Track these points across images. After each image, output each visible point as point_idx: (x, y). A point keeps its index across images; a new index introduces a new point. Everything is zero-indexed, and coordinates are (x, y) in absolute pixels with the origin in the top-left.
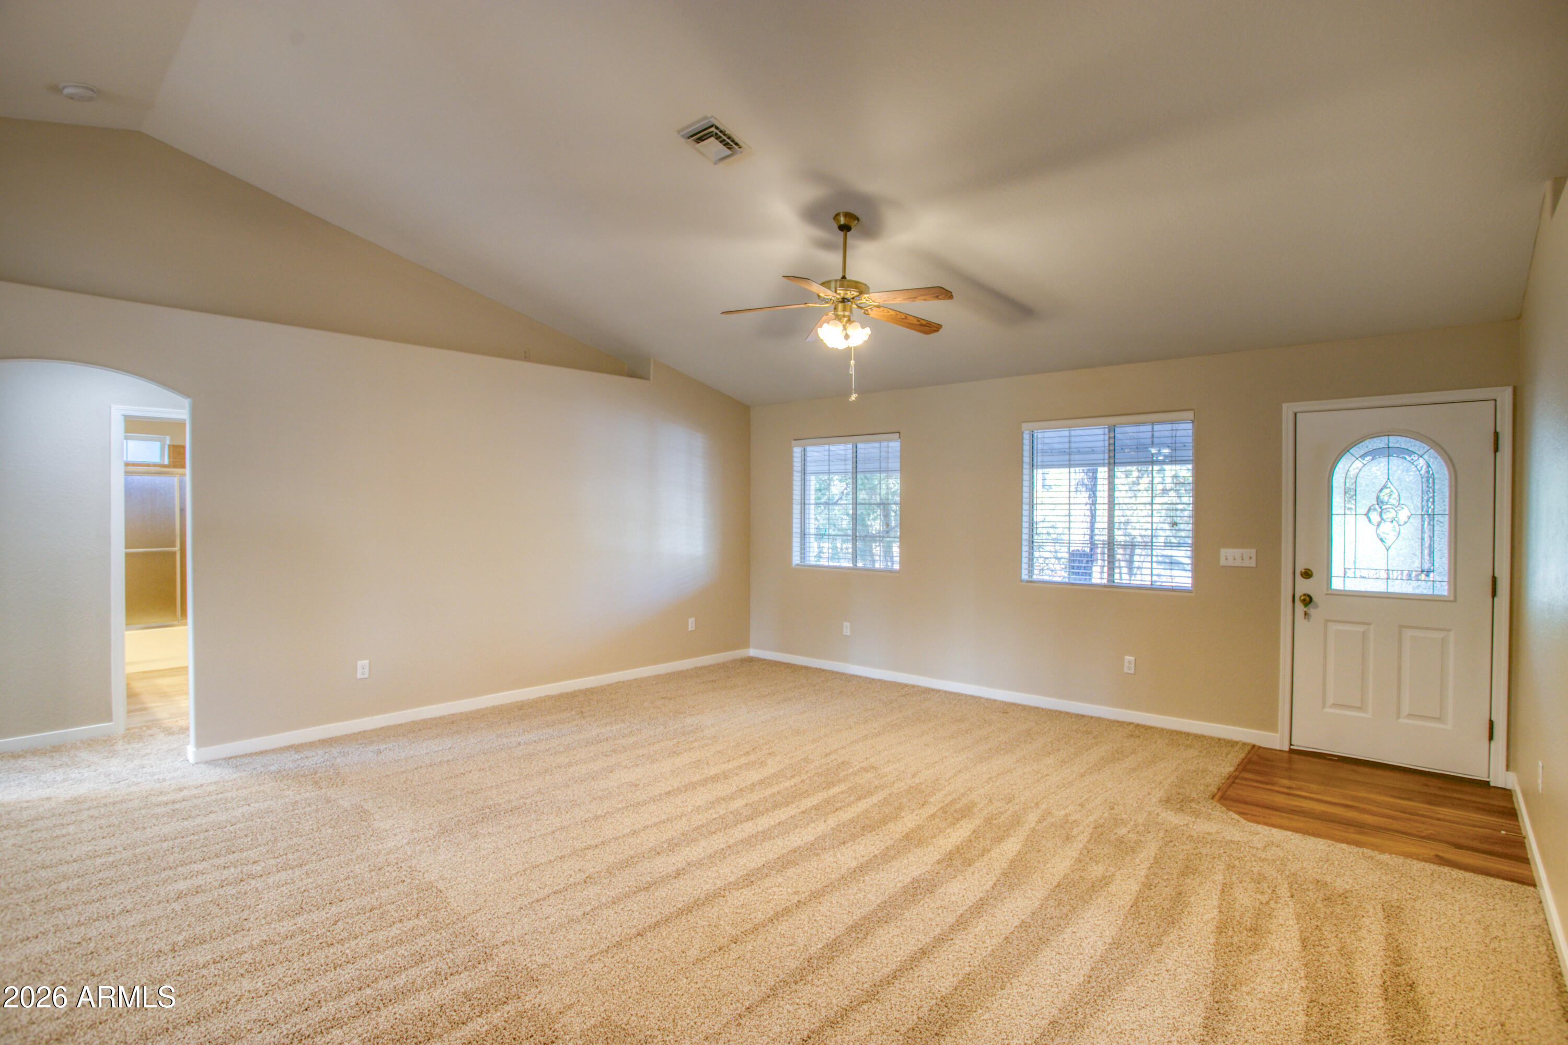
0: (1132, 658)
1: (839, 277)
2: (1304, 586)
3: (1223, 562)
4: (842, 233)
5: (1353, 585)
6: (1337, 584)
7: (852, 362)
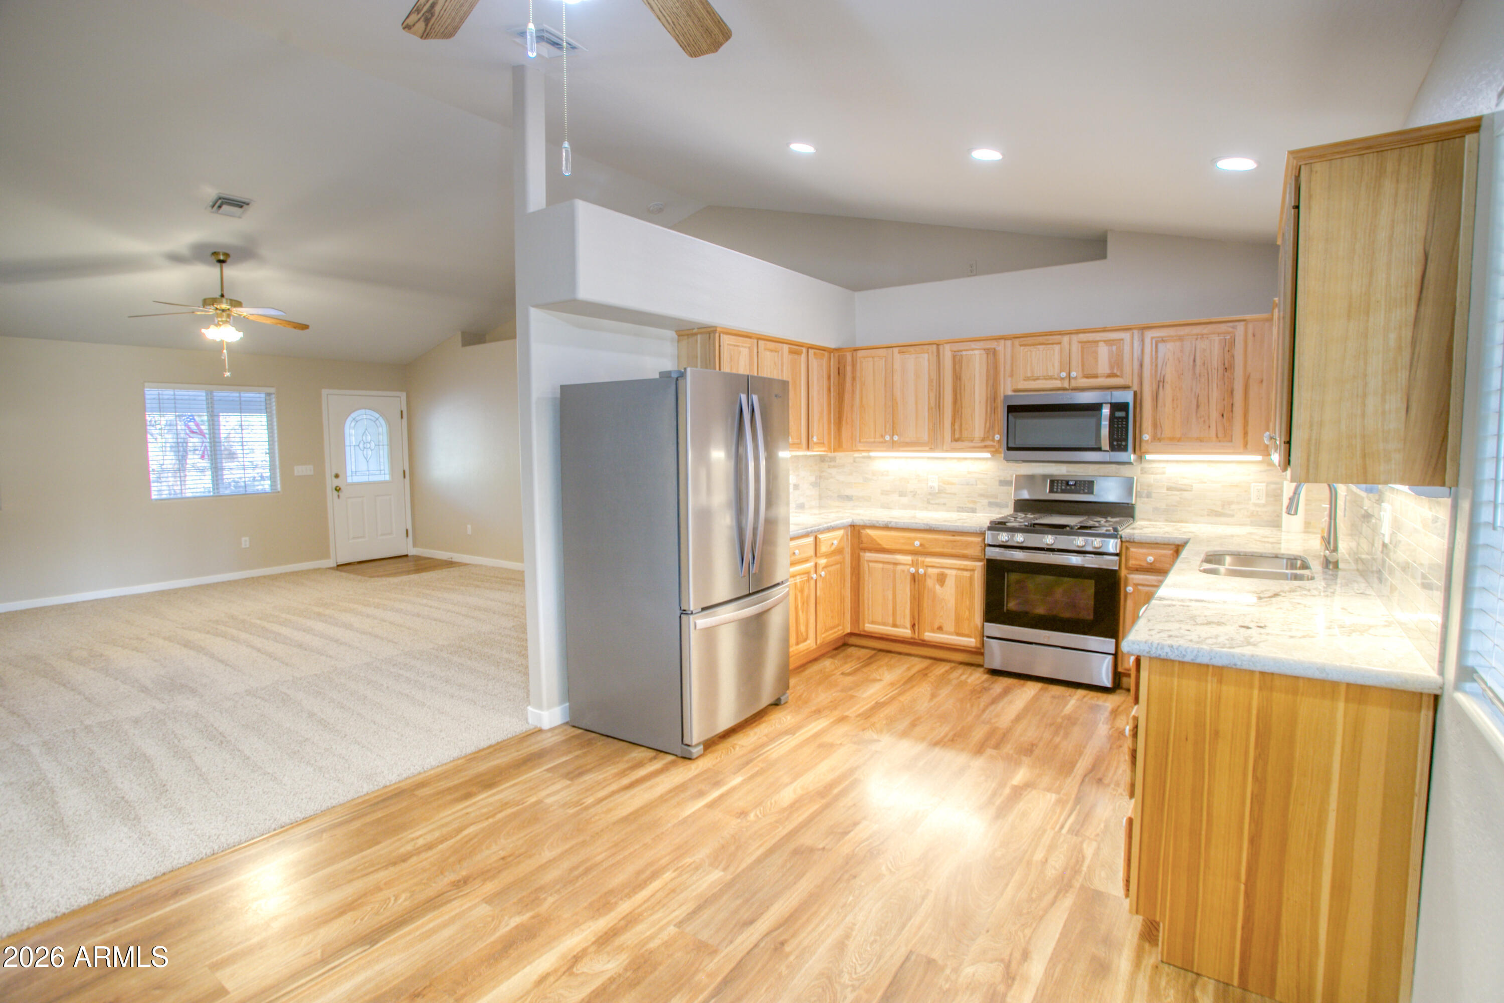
0: (247, 538)
1: (220, 294)
2: (336, 482)
3: (296, 473)
4: (219, 265)
5: (356, 479)
6: (349, 480)
7: (225, 351)
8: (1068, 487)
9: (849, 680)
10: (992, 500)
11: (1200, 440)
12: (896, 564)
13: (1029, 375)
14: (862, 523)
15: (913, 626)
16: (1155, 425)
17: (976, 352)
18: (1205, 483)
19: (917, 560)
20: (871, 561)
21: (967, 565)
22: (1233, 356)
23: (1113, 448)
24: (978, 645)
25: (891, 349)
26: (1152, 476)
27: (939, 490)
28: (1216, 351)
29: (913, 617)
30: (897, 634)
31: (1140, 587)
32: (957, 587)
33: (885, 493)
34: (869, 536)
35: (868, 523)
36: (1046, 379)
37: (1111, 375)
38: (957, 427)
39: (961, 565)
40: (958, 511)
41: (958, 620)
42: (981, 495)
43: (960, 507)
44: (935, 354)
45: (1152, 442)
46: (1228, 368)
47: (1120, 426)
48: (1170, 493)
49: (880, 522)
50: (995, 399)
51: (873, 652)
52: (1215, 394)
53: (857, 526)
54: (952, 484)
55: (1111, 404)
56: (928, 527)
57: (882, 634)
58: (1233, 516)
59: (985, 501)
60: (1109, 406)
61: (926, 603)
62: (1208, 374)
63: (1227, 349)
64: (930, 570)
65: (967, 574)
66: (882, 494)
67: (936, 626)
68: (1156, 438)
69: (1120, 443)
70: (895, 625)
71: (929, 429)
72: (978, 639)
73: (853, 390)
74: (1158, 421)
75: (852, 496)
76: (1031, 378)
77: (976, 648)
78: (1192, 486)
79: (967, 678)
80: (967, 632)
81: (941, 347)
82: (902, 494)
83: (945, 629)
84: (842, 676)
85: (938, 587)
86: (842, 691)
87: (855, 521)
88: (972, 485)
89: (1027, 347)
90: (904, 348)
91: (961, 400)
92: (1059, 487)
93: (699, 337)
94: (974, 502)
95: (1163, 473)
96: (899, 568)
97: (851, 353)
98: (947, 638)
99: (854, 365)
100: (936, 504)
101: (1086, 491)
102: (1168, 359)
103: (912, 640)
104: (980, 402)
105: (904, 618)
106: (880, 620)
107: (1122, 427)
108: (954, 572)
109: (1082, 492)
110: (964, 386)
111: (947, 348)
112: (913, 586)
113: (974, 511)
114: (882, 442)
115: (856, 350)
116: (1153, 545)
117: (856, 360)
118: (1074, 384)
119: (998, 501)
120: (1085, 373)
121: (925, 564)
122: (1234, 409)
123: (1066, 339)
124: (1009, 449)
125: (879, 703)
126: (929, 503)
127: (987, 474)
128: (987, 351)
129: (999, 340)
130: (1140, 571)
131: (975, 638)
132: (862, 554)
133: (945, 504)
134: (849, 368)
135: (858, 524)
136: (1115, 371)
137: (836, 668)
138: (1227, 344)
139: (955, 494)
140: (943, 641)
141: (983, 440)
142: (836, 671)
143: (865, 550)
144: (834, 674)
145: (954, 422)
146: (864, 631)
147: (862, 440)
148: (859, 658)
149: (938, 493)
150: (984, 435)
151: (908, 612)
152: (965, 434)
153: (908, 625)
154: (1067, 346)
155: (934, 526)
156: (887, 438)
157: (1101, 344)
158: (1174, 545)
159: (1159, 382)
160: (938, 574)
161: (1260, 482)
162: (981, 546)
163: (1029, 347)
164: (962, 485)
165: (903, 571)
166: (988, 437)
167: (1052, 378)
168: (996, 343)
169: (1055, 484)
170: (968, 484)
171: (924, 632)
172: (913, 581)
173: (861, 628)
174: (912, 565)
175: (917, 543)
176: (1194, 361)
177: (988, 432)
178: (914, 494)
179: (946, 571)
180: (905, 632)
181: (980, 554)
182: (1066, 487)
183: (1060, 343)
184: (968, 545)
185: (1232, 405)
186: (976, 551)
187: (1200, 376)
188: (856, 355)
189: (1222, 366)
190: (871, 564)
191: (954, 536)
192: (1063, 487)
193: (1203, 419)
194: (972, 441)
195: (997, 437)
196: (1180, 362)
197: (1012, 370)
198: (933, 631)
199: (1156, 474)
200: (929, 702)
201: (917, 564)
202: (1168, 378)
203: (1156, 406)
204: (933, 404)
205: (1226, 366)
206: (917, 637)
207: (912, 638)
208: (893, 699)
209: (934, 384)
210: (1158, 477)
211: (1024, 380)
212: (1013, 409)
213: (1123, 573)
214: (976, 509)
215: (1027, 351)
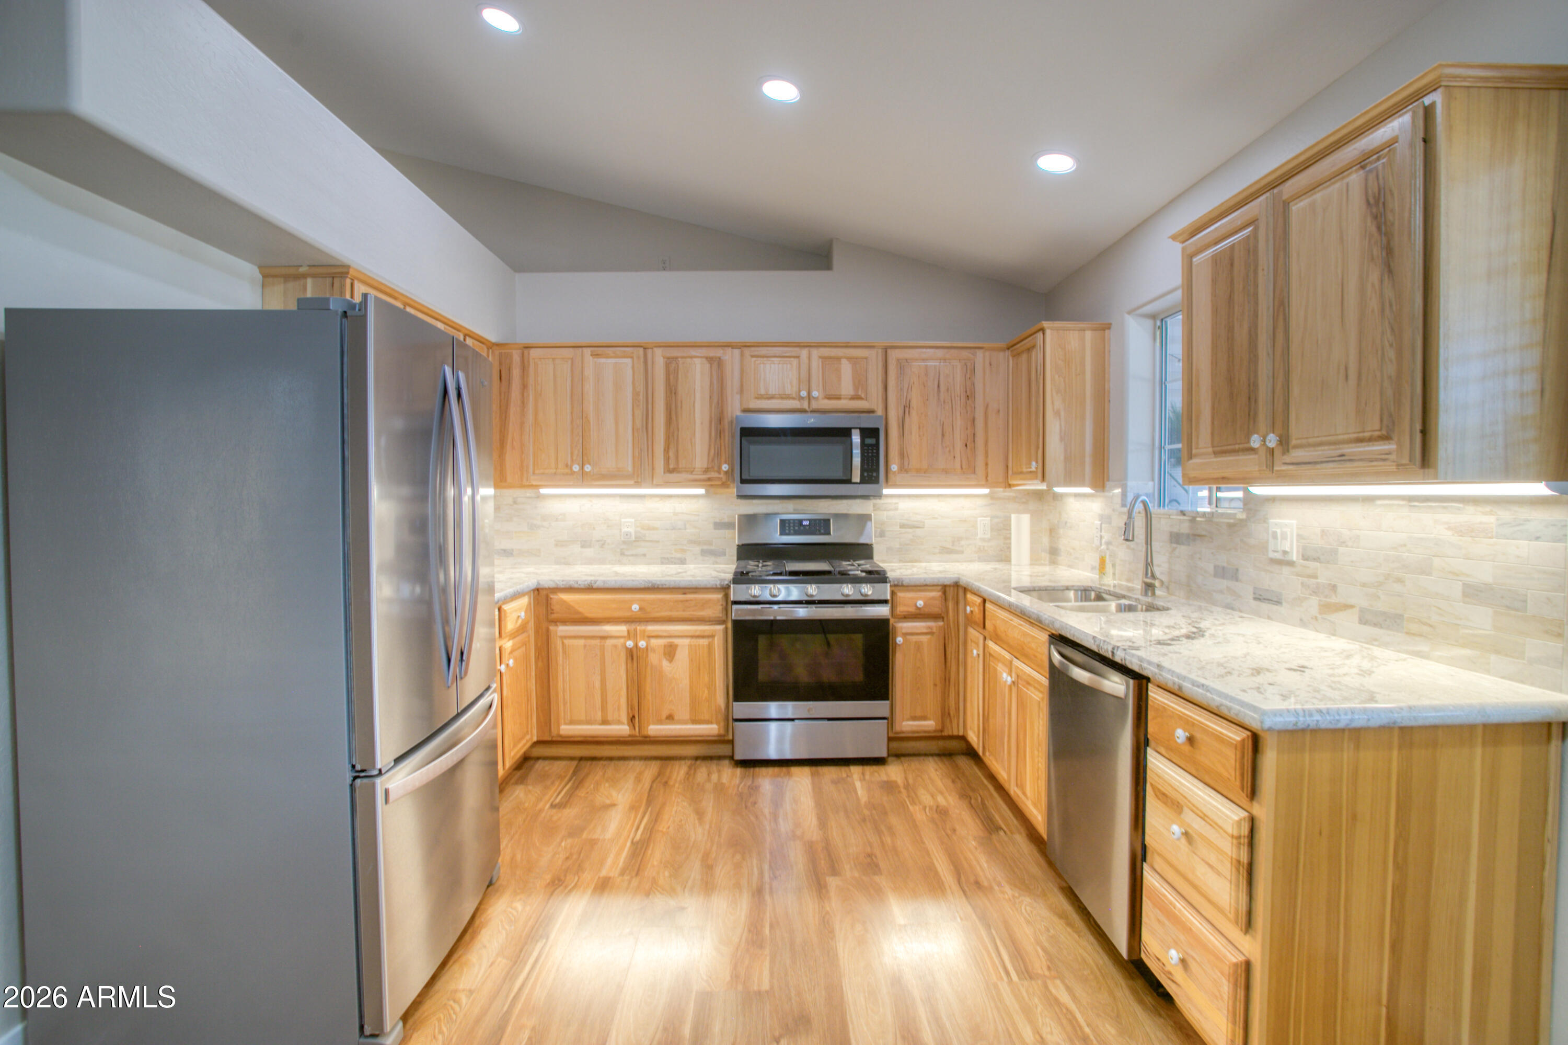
8: (802, 528)
9: (570, 813)
10: (705, 547)
11: (946, 471)
12: (604, 638)
13: (763, 392)
14: (552, 585)
15: (632, 719)
16: (902, 455)
17: (697, 361)
18: (936, 518)
19: (635, 630)
20: (566, 637)
21: (704, 631)
22: (973, 384)
23: (863, 481)
24: (722, 732)
25: (580, 349)
26: (885, 512)
27: (636, 538)
28: (959, 377)
29: (630, 706)
30: (609, 733)
31: (908, 637)
32: (691, 660)
33: (560, 544)
34: (564, 602)
35: (561, 585)
36: (782, 398)
37: (856, 397)
38: (671, 454)
39: (696, 631)
40: (662, 563)
41: (694, 703)
42: (691, 542)
43: (664, 558)
44: (642, 360)
45: (898, 473)
46: (969, 396)
47: (870, 454)
48: (903, 530)
49: (579, 583)
50: (720, 420)
51: (575, 763)
52: (959, 423)
53: (542, 589)
54: (654, 529)
55: (860, 429)
56: (650, 585)
57: (586, 737)
58: (962, 552)
59: (697, 549)
60: (858, 431)
61: (648, 687)
62: (952, 401)
63: (968, 376)
64: (654, 642)
65: (704, 642)
66: (556, 545)
67: (664, 717)
68: (903, 469)
69: (870, 474)
70: (605, 722)
71: (634, 456)
72: (722, 724)
73: (523, 403)
74: (905, 450)
75: (513, 550)
76: (765, 396)
77: (719, 735)
78: (924, 522)
79: (719, 777)
80: (707, 717)
81: (649, 352)
82: (585, 544)
83: (676, 718)
84: (554, 811)
85: (665, 663)
86: (571, 835)
87: (541, 582)
88: (680, 529)
89: (759, 359)
90: (599, 349)
91: (677, 420)
92: (792, 528)
93: (309, 281)
94: (683, 551)
95: (896, 509)
96: (609, 642)
97: (519, 351)
98: (680, 729)
99: (524, 368)
100: (632, 555)
101: (822, 531)
102: (913, 383)
103: (630, 739)
104: (702, 423)
105: (619, 710)
106: (583, 718)
107: (872, 456)
108: (687, 641)
109: (818, 532)
110: (681, 402)
111: (659, 352)
112: (629, 665)
113: (682, 562)
114: (567, 474)
115: (528, 347)
116: (919, 588)
117: (529, 362)
118: (815, 405)
119: (713, 548)
120: (827, 393)
121: (647, 634)
122: (976, 439)
123: (804, 353)
124: (743, 481)
125: (638, 843)
126: (622, 554)
127: (698, 515)
128: (710, 360)
129: (726, 348)
130: (909, 618)
131: (717, 723)
132: (552, 628)
133: (645, 555)
134: (516, 372)
135: (546, 586)
136: (860, 393)
137: (539, 800)
138: (968, 371)
139: (658, 542)
140: (674, 733)
141: (706, 471)
142: (540, 805)
143: (556, 622)
144: (541, 811)
145: (668, 448)
146: (561, 736)
147: (537, 472)
148: (561, 777)
149: (635, 541)
150: (708, 465)
151: (623, 701)
152: (683, 464)
153: (624, 718)
154: (806, 361)
155: (658, 583)
156: (576, 468)
157: (844, 361)
158: (941, 585)
159: (905, 407)
160: (665, 646)
161: (985, 517)
162: (722, 605)
163: (762, 359)
164: (667, 529)
165: (615, 646)
166: (713, 467)
167: (788, 397)
168: (722, 351)
169: (787, 525)
170: (674, 529)
171: (648, 725)
172: (629, 661)
173: (554, 732)
174: (629, 636)
175: (635, 607)
176: (939, 386)
177: (713, 460)
178: (603, 544)
179: (676, 641)
180: (622, 729)
181: (721, 615)
182: (799, 528)
183: (798, 357)
184: (704, 604)
185: (974, 434)
186: (715, 611)
187: (944, 402)
188: (529, 354)
189: (965, 393)
190: (566, 642)
191: (685, 594)
192: (796, 528)
193: (948, 449)
194: (692, 472)
195: (725, 467)
196: (924, 386)
197: (742, 386)
198: (660, 722)
199: (888, 511)
200: (700, 824)
201: (635, 634)
202: (914, 403)
203: (902, 434)
204: (638, 423)
205: (968, 393)
206: (637, 734)
207: (630, 736)
208: (651, 831)
209: (641, 397)
210: (891, 513)
211: (756, 398)
212: (749, 433)
213: (892, 621)
214: (685, 559)
215: (760, 363)
